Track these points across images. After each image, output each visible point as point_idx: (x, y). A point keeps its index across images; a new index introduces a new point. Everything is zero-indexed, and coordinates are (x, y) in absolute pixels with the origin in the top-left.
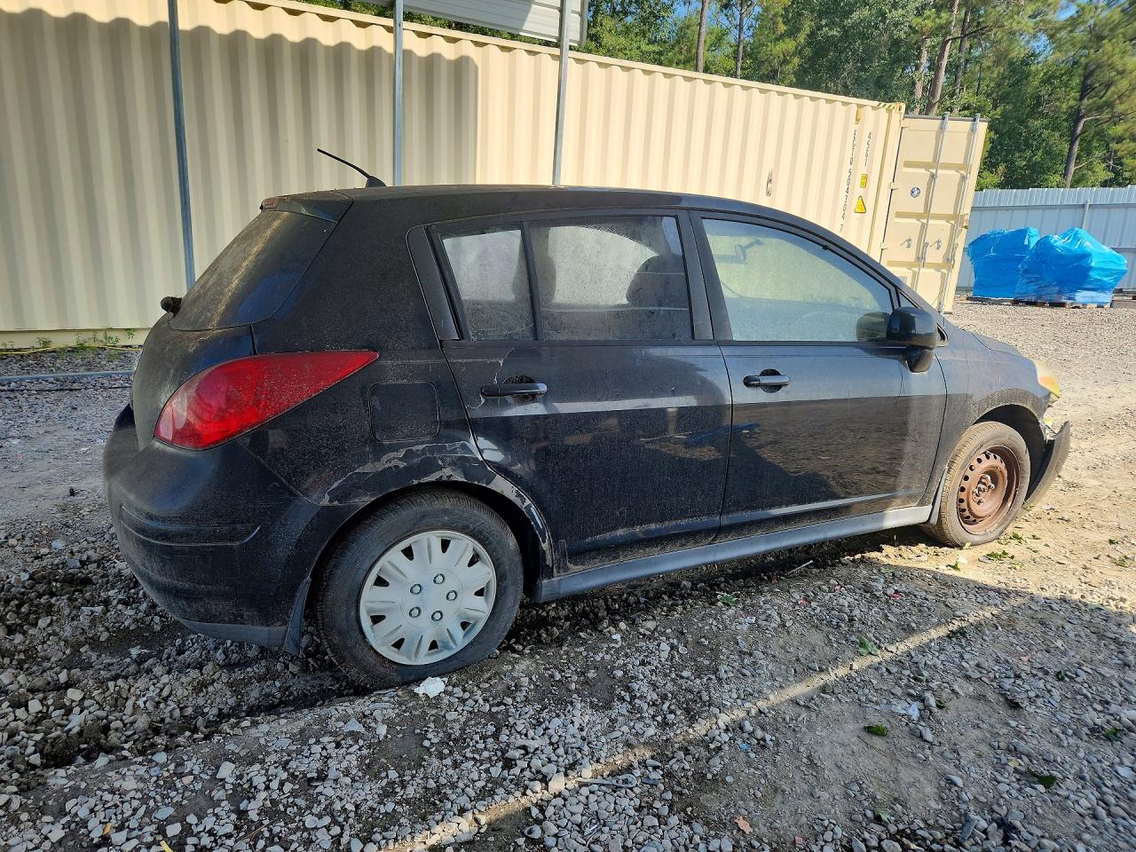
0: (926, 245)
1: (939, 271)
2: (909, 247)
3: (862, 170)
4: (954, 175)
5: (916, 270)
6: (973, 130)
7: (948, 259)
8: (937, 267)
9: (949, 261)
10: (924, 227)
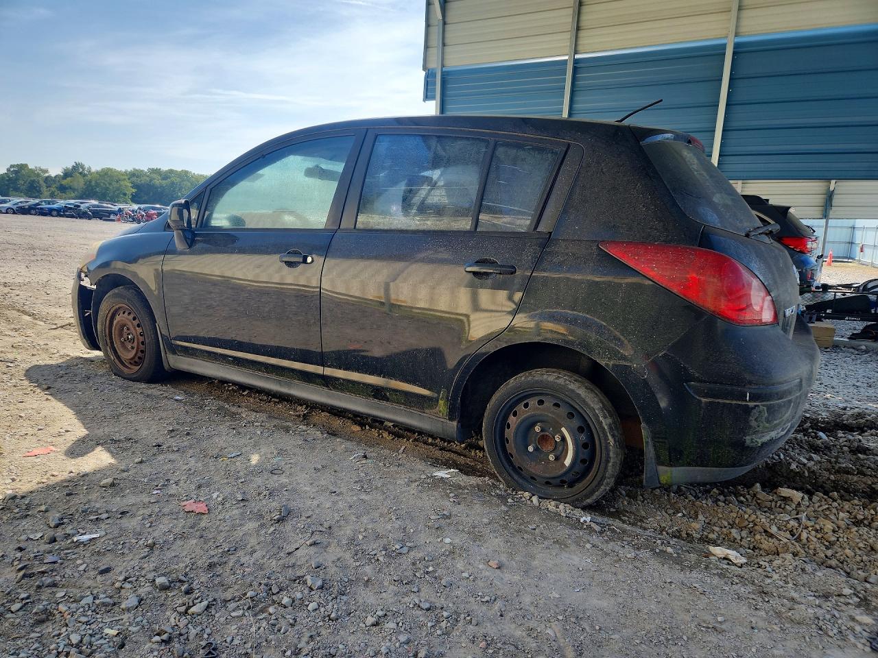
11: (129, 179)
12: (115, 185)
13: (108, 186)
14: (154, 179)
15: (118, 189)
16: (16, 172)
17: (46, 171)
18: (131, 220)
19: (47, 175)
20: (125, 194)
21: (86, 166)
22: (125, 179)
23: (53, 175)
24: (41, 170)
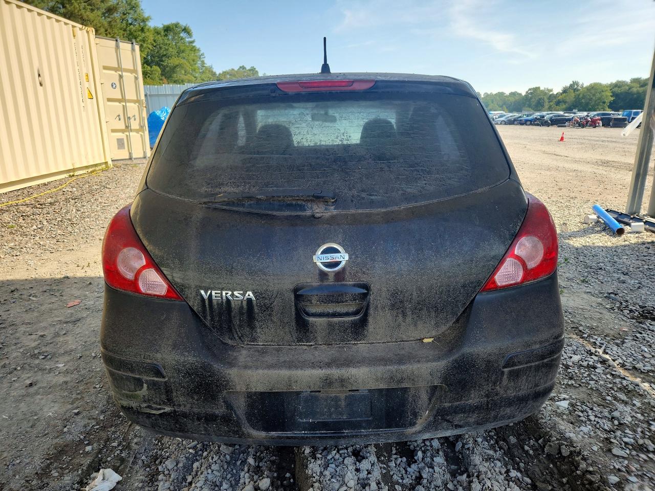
0: (129, 118)
1: (138, 133)
2: (120, 119)
3: (84, 71)
4: (132, 76)
5: (128, 134)
6: (133, 50)
7: (141, 126)
8: (137, 131)
9: (142, 127)
10: (124, 108)
11: (611, 90)
12: (598, 95)
13: (592, 97)
14: (633, 87)
15: (599, 99)
16: (531, 93)
17: (551, 90)
18: (577, 125)
19: (551, 93)
20: (604, 103)
21: (581, 83)
22: (607, 90)
23: (555, 93)
24: (548, 90)
